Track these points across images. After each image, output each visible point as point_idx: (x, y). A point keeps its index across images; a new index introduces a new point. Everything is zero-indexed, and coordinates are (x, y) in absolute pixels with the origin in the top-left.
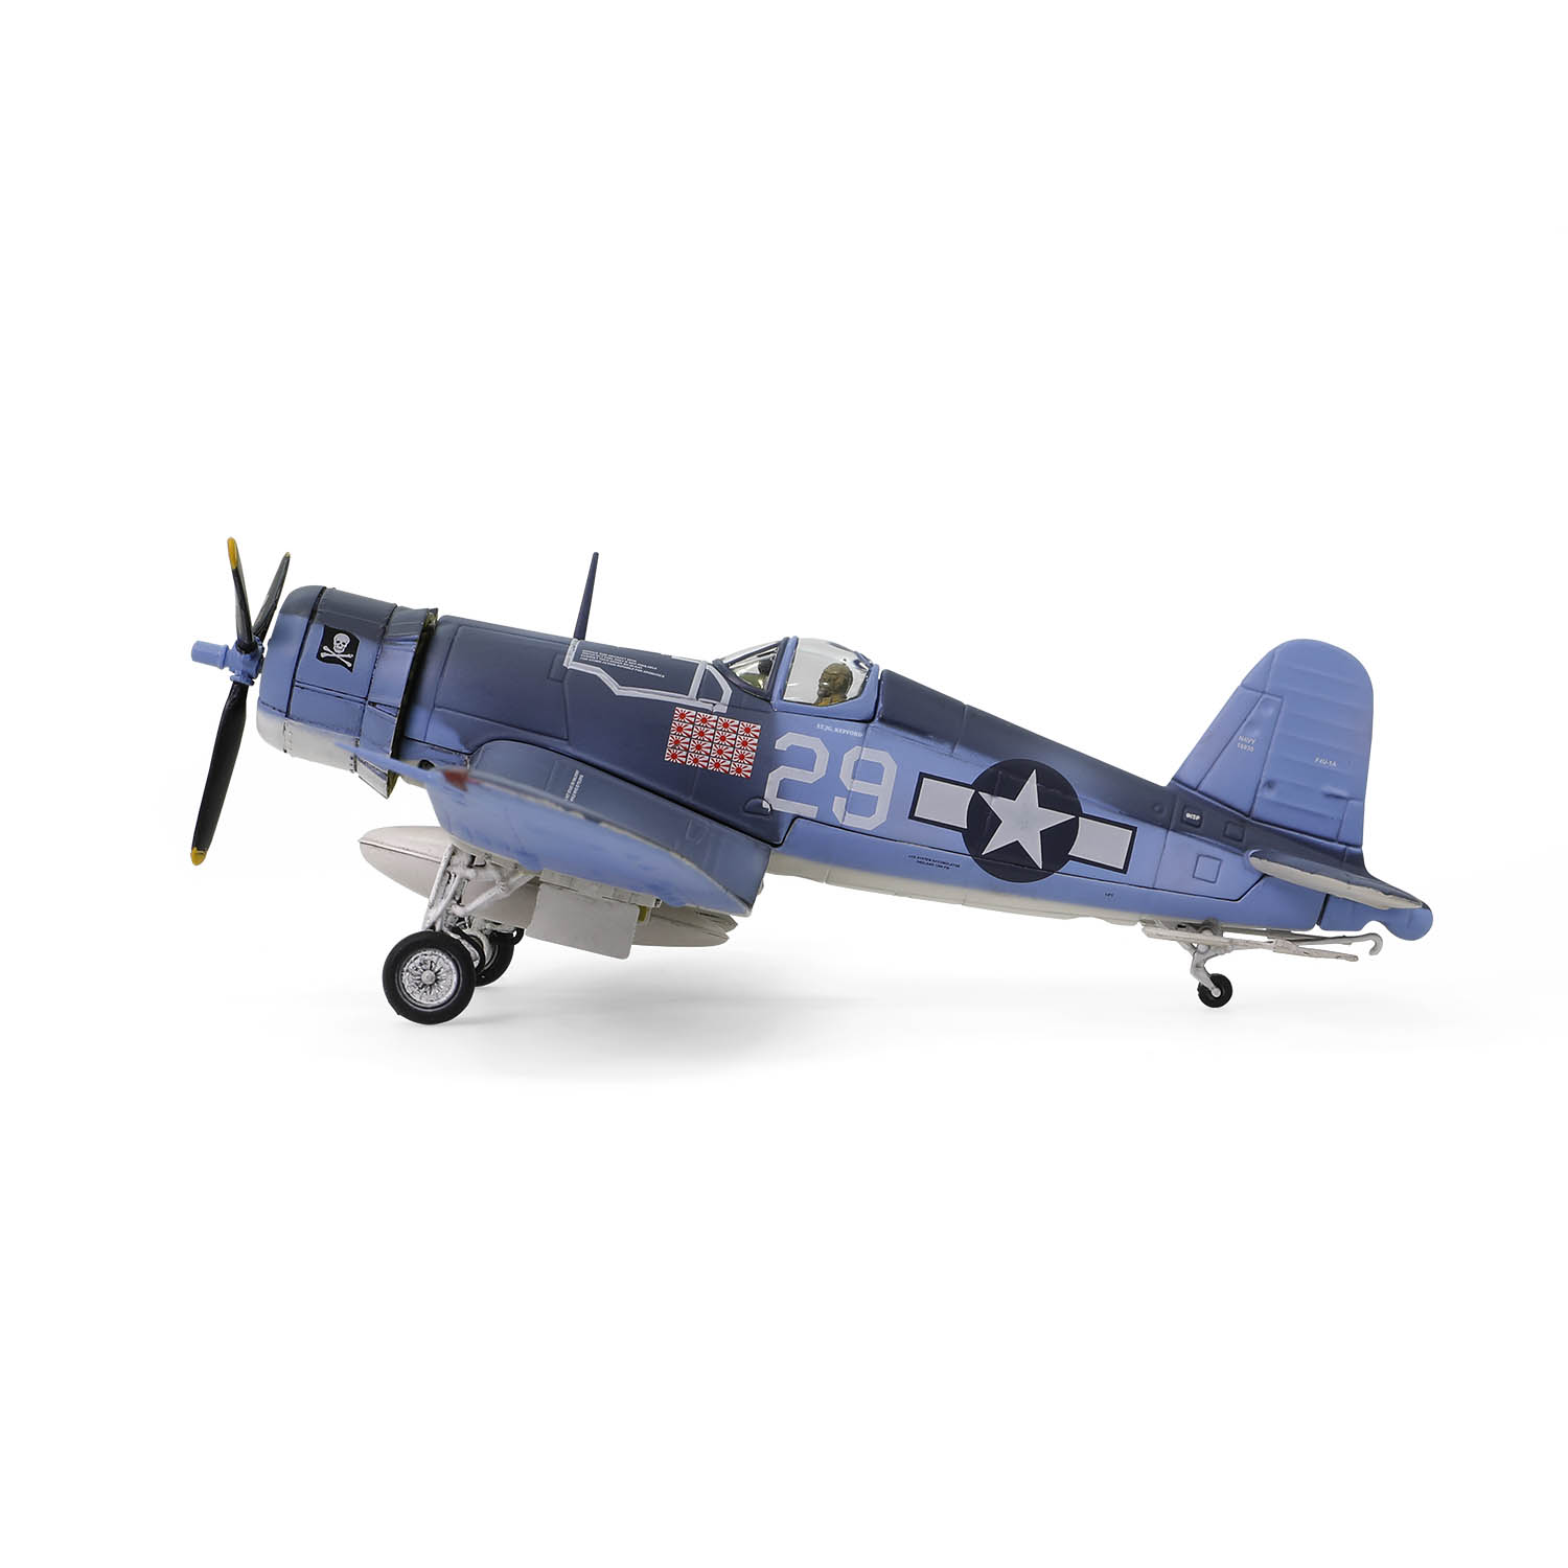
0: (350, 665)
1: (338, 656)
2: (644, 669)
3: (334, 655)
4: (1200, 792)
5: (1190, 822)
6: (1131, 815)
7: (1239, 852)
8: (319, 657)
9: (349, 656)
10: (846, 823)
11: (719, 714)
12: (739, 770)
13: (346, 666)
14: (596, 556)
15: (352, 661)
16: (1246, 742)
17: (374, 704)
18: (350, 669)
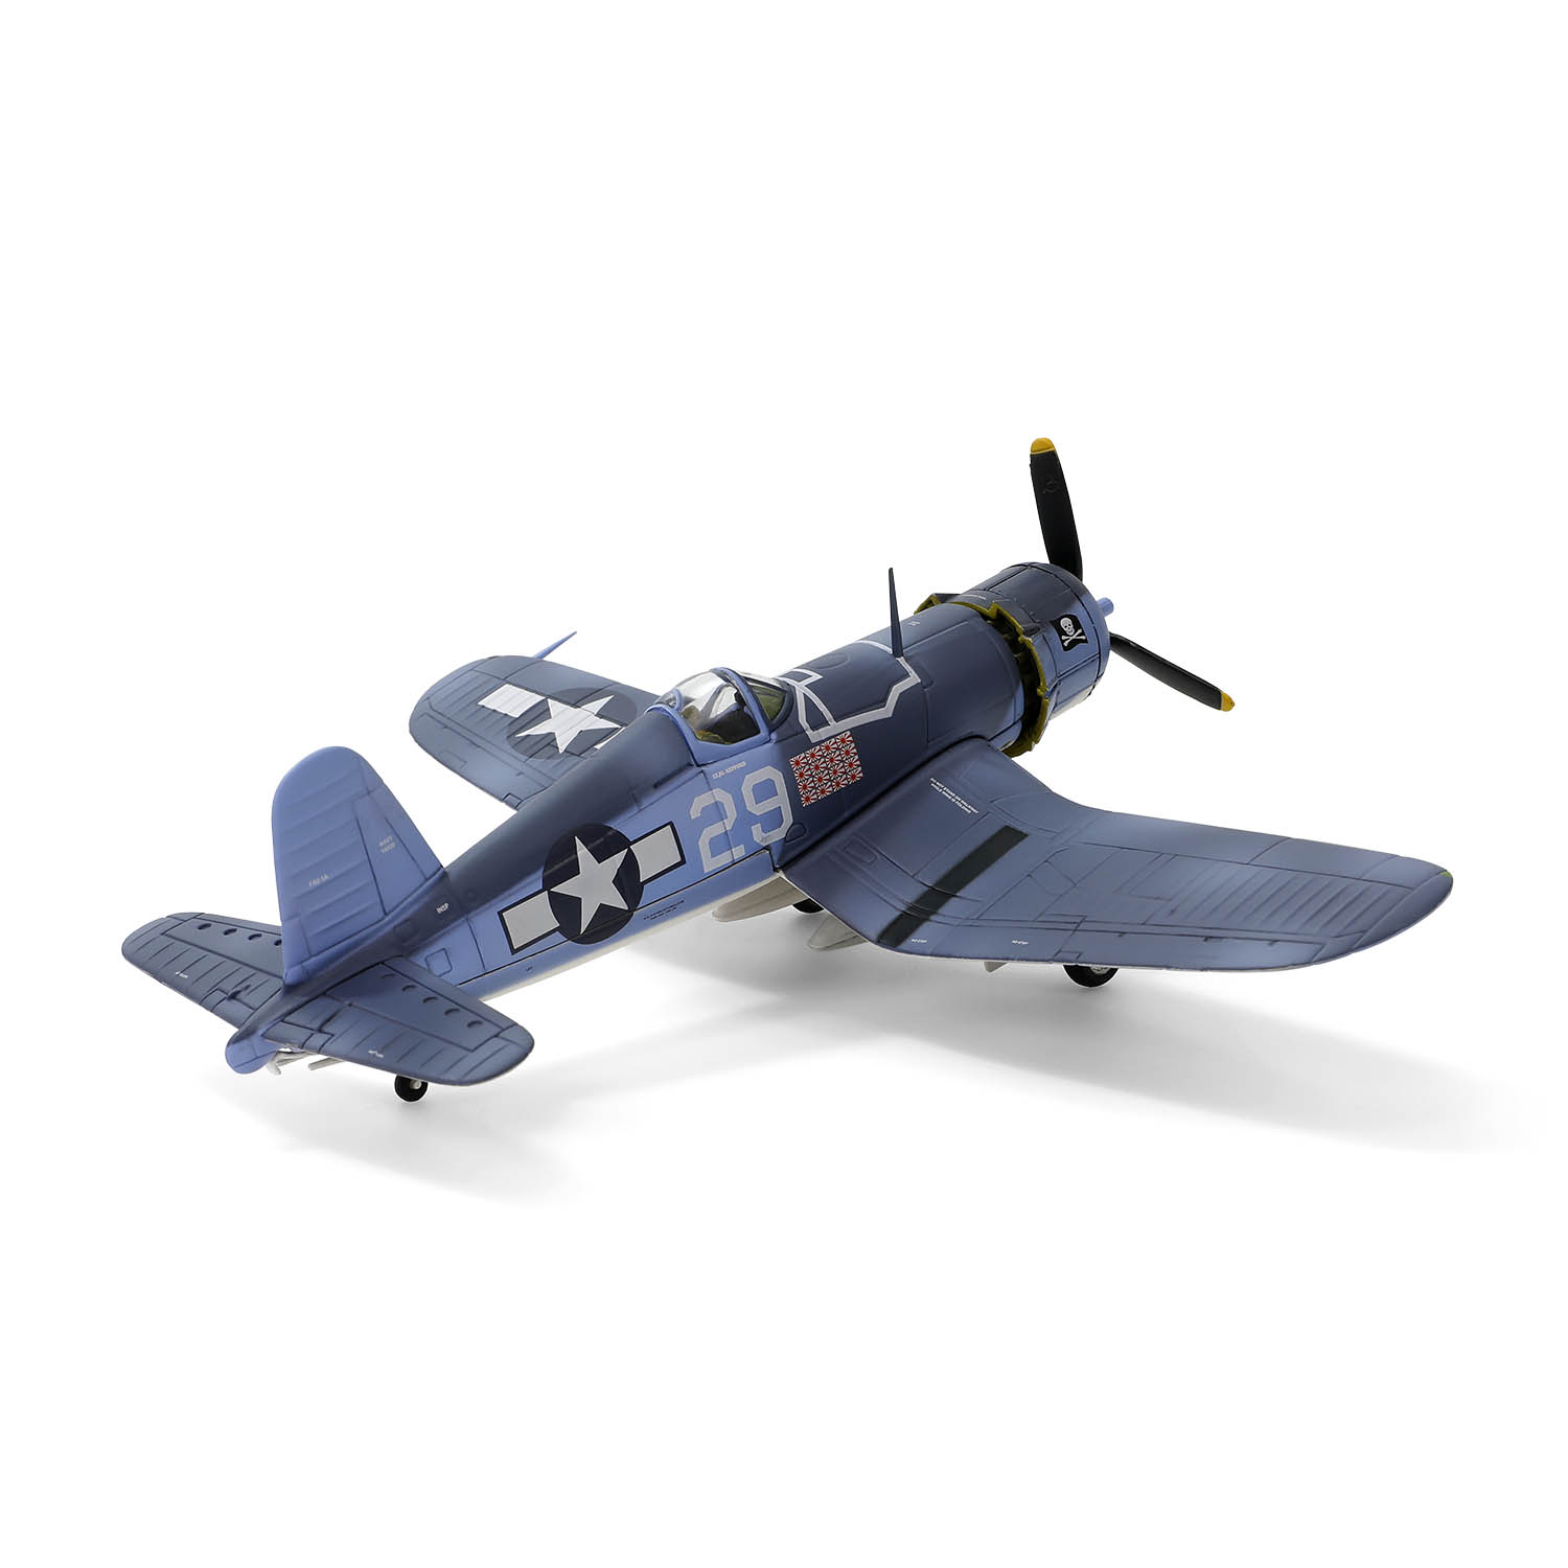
14: (891, 570)
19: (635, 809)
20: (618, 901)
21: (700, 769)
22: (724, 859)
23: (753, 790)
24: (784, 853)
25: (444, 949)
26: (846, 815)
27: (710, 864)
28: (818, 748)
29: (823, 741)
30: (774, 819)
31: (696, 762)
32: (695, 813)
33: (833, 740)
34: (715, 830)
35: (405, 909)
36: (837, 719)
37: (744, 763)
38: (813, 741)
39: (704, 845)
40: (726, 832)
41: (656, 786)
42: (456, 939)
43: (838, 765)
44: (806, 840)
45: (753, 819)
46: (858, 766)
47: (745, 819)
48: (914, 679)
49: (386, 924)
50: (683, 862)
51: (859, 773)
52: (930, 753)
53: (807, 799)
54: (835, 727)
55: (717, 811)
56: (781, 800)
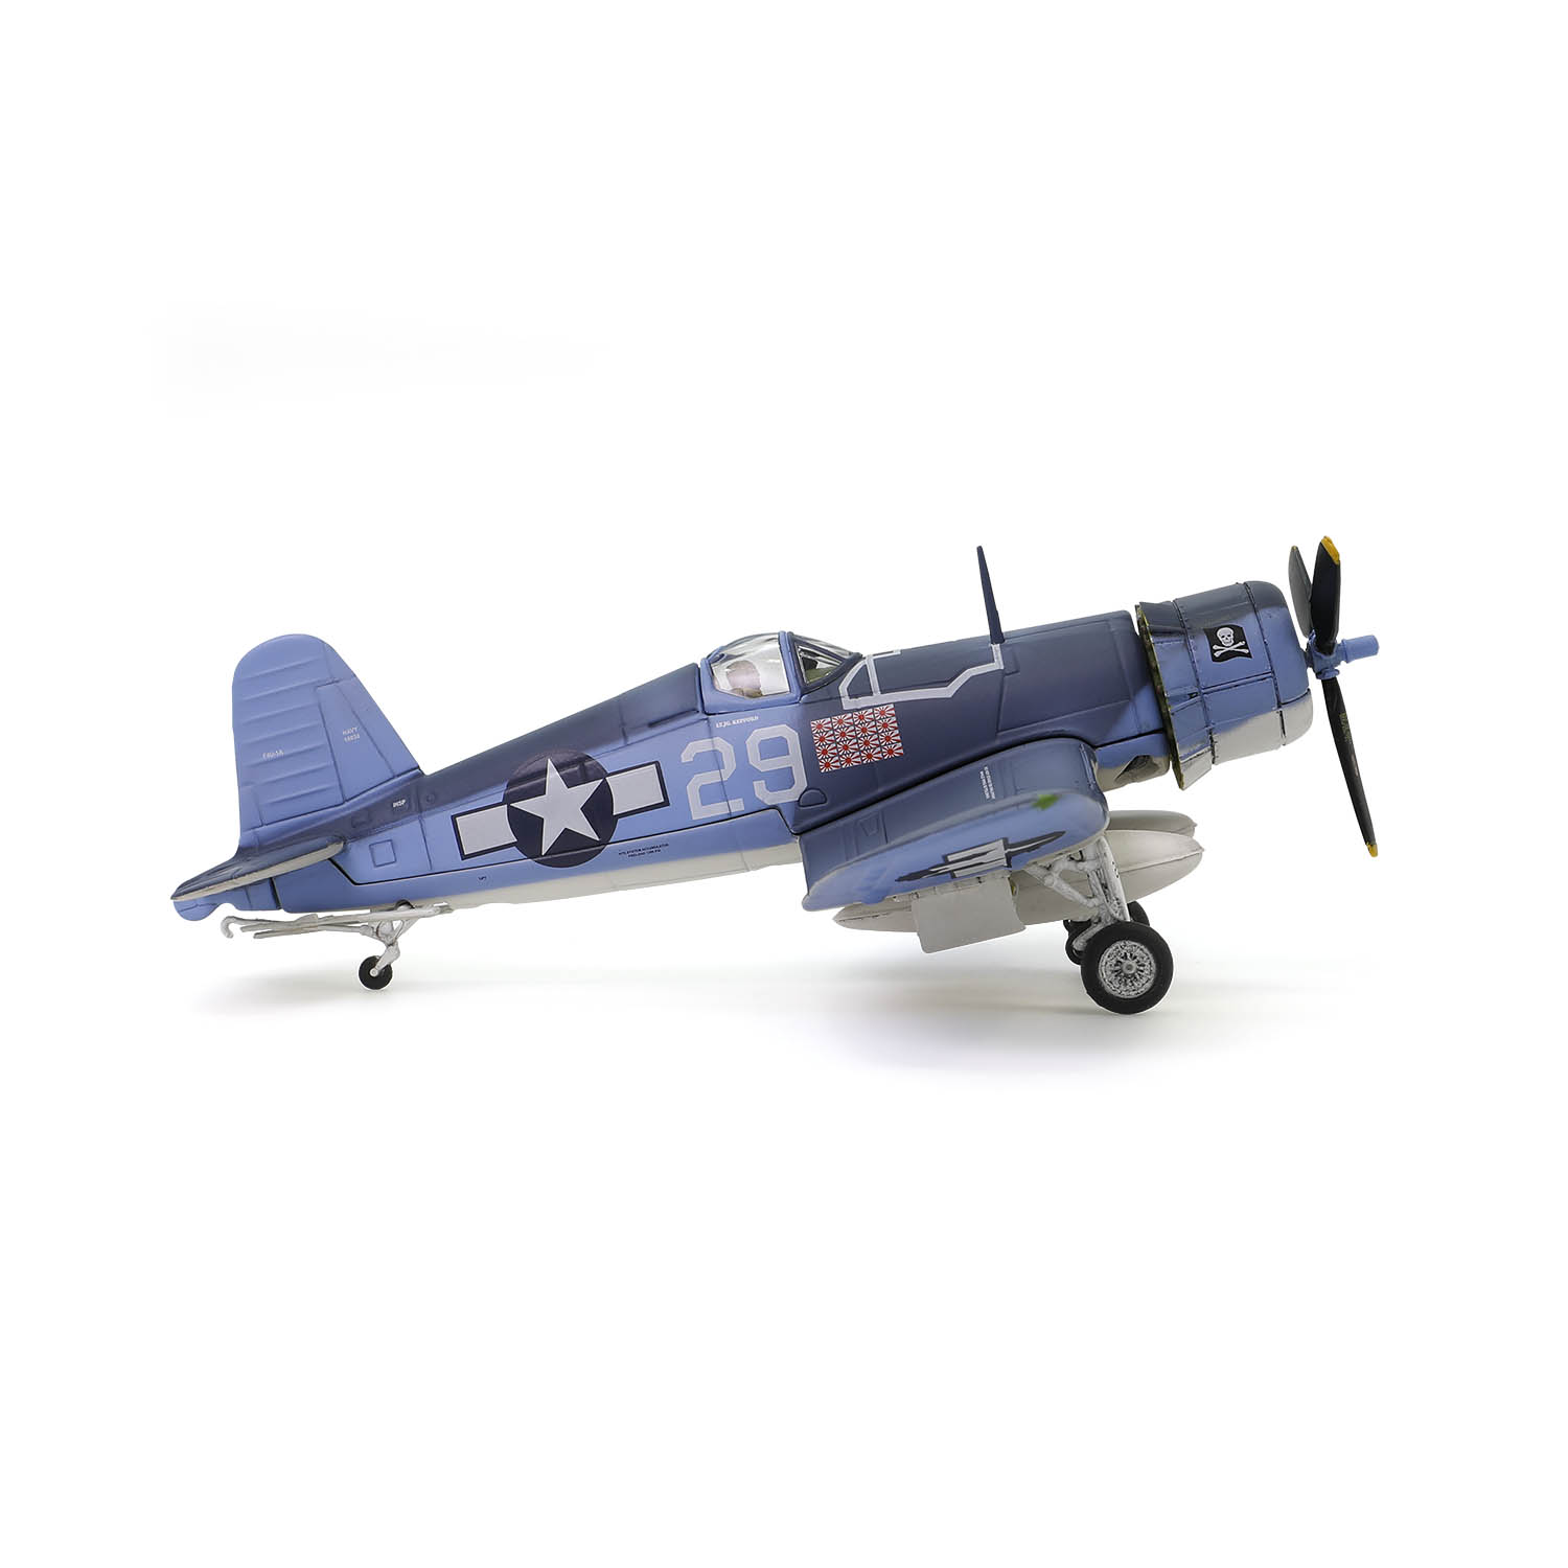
19: (621, 743)
20: (586, 830)
21: (705, 717)
22: (719, 809)
23: (760, 745)
24: (797, 818)
25: (390, 840)
26: (880, 790)
27: (699, 812)
28: (850, 715)
29: (858, 710)
30: (784, 779)
31: (703, 709)
32: (687, 756)
33: (871, 711)
34: (711, 777)
35: (364, 799)
36: (883, 692)
37: (757, 718)
38: (845, 708)
39: (693, 790)
40: (722, 782)
41: (652, 725)
42: (406, 833)
43: (872, 736)
44: (827, 808)
45: (758, 775)
46: (898, 741)
47: (746, 773)
48: (997, 664)
49: (344, 809)
50: (666, 803)
51: (898, 749)
52: (997, 743)
53: (827, 765)
54: (878, 698)
55: (715, 760)
56: (794, 760)
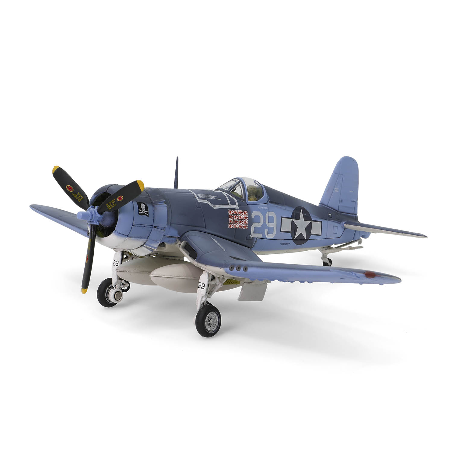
0: (147, 215)
1: (144, 212)
2: (215, 198)
3: (143, 212)
4: (329, 207)
5: (330, 217)
6: (320, 218)
7: (340, 223)
8: (139, 214)
9: (147, 211)
10: (268, 237)
11: (237, 209)
12: (245, 227)
13: (146, 215)
15: (147, 213)
16: (337, 190)
17: (156, 227)
18: (148, 216)
